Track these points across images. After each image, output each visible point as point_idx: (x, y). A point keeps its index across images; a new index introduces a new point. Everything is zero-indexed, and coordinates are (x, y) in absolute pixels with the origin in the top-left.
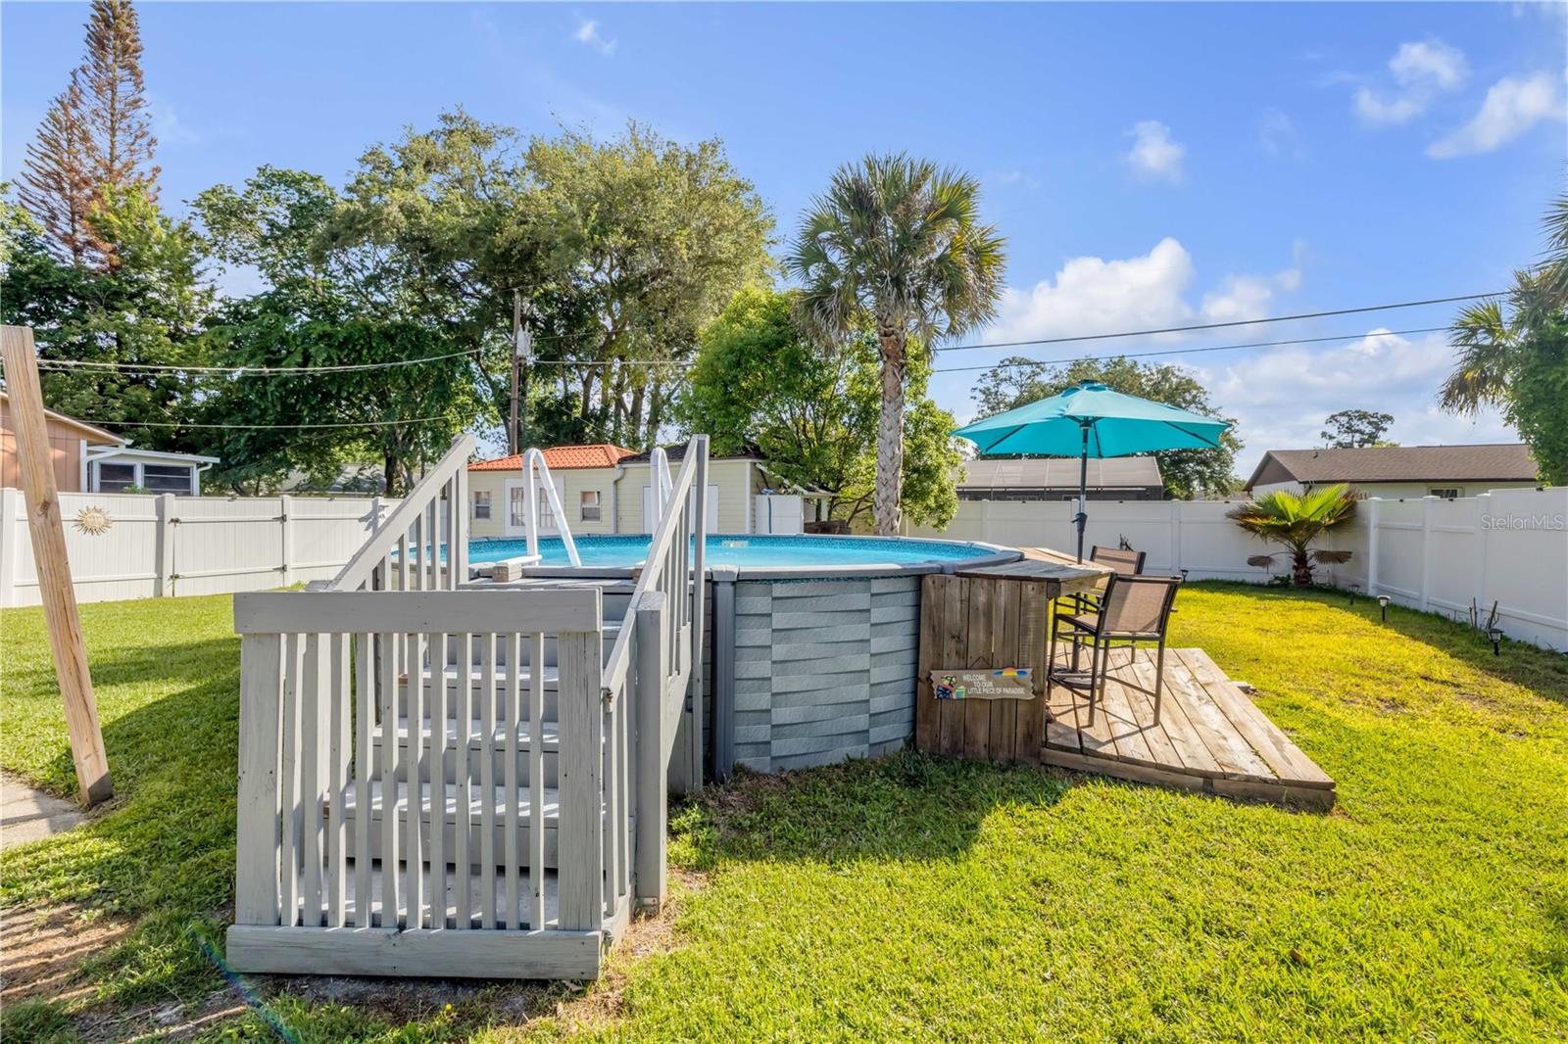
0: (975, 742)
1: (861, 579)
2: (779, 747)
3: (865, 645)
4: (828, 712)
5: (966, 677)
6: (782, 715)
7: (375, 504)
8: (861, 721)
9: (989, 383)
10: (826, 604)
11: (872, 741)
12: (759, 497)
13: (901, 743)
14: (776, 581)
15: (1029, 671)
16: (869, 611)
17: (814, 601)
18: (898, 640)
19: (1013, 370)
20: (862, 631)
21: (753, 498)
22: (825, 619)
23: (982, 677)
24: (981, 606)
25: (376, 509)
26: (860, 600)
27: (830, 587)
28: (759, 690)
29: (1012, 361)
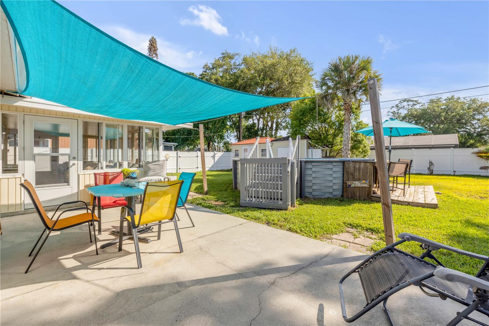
0: (356, 196)
1: (331, 162)
2: (314, 193)
3: (332, 175)
4: (324, 188)
5: (354, 182)
6: (314, 187)
7: (214, 153)
8: (331, 190)
9: (395, 109)
10: (323, 167)
11: (333, 194)
12: (309, 150)
13: (340, 196)
14: (313, 162)
15: (368, 181)
16: (332, 169)
17: (321, 166)
18: (340, 175)
19: (405, 104)
20: (331, 172)
21: (307, 150)
22: (323, 170)
23: (358, 182)
24: (357, 168)
25: (215, 154)
26: (330, 166)
27: (324, 164)
28: (310, 182)
29: (405, 100)
